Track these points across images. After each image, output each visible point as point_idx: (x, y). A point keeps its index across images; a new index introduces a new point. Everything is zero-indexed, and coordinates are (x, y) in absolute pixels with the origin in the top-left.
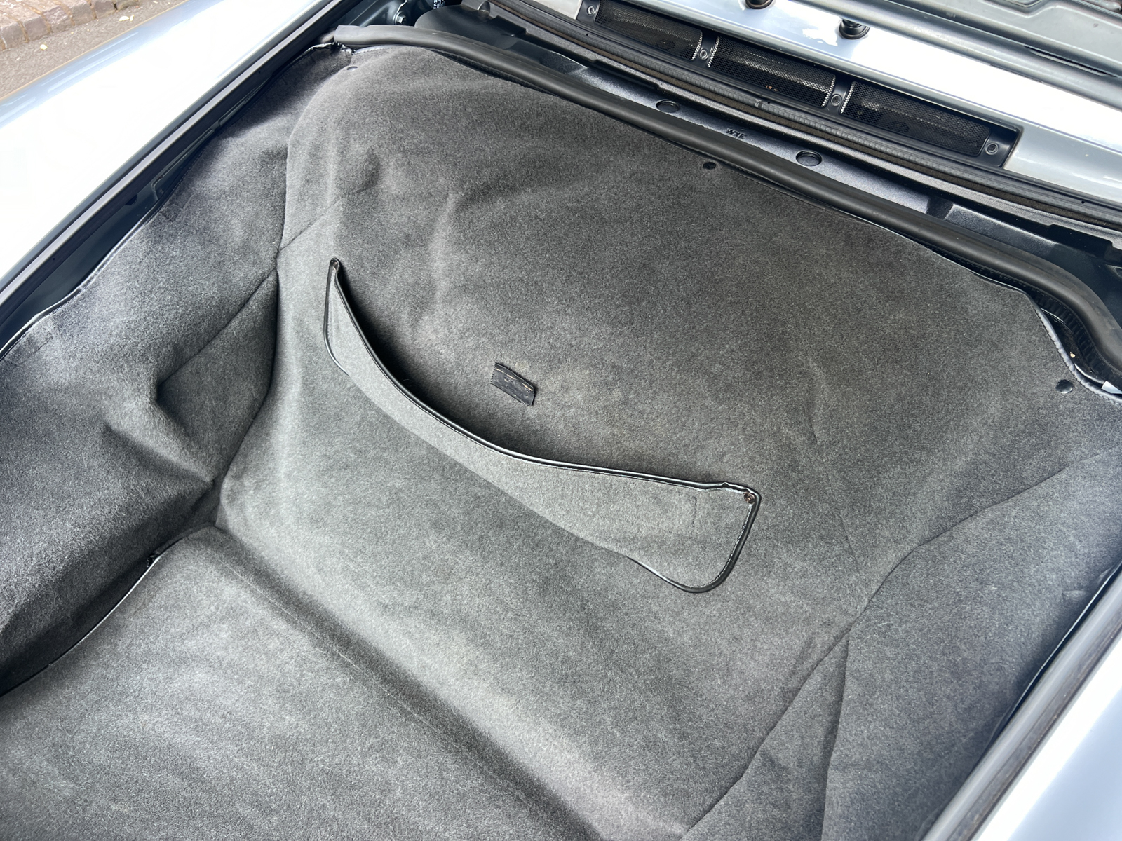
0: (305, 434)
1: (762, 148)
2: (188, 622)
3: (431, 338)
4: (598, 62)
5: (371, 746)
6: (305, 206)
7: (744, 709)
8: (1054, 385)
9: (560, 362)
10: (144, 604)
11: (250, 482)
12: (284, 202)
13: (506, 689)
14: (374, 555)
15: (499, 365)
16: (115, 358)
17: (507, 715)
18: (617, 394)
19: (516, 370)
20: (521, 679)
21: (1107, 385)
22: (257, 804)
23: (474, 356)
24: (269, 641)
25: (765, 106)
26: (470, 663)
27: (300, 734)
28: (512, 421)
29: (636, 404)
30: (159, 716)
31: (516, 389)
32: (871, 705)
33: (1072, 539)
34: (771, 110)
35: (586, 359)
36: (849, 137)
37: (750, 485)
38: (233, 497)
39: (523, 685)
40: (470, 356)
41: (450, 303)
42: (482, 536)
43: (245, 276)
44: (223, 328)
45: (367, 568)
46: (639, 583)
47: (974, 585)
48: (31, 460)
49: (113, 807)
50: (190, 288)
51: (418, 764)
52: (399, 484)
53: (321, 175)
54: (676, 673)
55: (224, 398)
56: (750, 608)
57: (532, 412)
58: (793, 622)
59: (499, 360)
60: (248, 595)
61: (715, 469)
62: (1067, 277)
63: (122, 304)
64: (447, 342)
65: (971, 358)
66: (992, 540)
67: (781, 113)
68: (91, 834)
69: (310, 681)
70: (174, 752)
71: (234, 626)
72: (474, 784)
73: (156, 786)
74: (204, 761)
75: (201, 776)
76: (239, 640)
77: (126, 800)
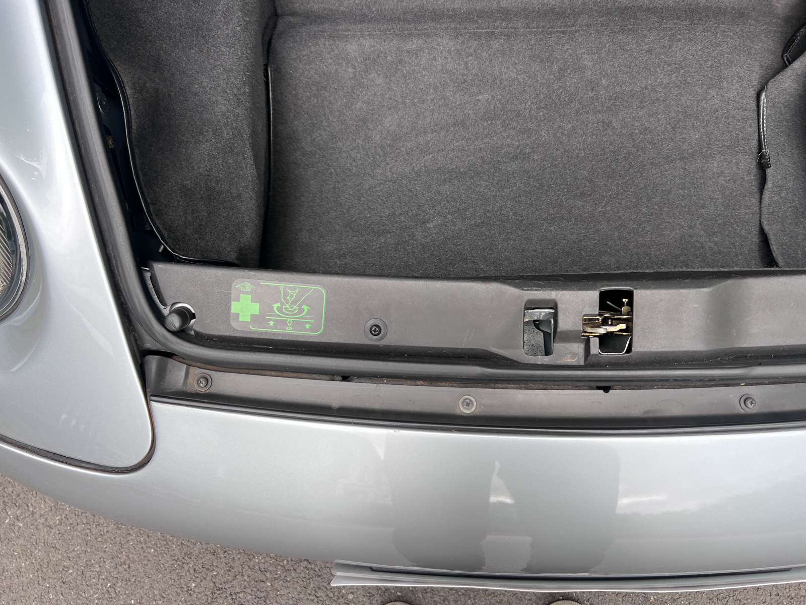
2: (341, 93)
5: (560, 70)
10: (295, 105)
27: (500, 100)
68: (438, 246)
69: (476, 62)
70: (426, 174)
71: (380, 69)
72: (652, 38)
73: (440, 198)
74: (451, 163)
75: (460, 172)
76: (394, 75)
77: (431, 216)
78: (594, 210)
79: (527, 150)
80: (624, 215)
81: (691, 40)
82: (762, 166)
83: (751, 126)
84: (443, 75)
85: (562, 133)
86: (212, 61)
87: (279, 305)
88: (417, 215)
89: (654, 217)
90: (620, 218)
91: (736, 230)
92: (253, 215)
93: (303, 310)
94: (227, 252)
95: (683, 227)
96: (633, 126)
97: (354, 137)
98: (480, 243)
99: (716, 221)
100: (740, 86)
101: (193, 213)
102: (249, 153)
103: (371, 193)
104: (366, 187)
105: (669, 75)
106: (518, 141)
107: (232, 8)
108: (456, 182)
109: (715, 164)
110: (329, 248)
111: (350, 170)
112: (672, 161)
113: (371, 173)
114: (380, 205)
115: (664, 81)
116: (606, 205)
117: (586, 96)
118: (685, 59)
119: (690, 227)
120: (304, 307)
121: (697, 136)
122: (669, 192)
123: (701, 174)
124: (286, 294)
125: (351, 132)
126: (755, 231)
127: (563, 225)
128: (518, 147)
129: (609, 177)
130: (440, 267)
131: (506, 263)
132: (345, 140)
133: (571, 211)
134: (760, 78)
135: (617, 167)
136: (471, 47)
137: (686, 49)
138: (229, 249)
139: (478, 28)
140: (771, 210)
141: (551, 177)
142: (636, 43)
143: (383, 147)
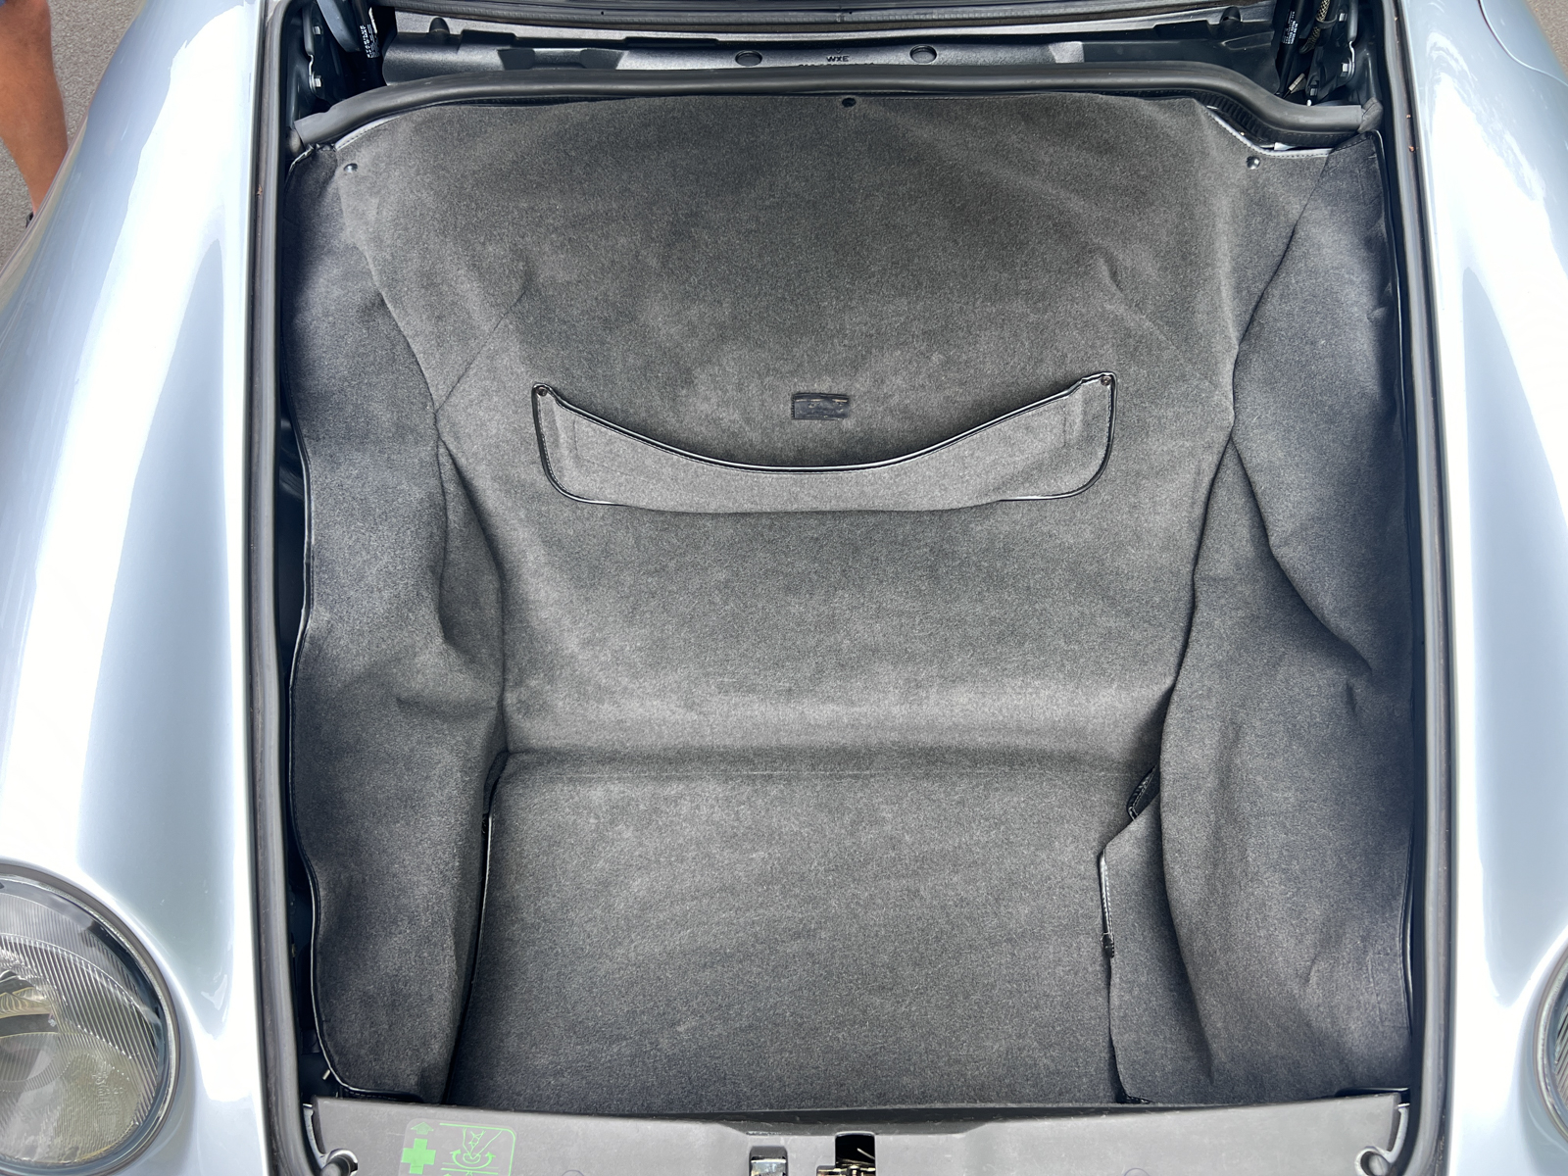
0: (584, 591)
1: (875, 62)
2: (579, 850)
3: (702, 409)
4: (629, 40)
5: (853, 823)
6: (451, 346)
7: (1165, 559)
8: (1246, 165)
9: (864, 358)
10: (518, 865)
11: (536, 679)
12: (414, 355)
13: (958, 679)
14: (743, 655)
15: (797, 396)
16: (399, 614)
17: (970, 699)
18: (936, 358)
19: (817, 391)
20: (963, 662)
21: (1278, 146)
22: (797, 935)
23: (763, 401)
24: (678, 808)
25: (847, 17)
26: (908, 681)
27: (779, 859)
28: (828, 446)
29: (959, 357)
30: (632, 941)
31: (825, 409)
32: (1283, 482)
33: (1347, 276)
34: (855, 19)
35: (893, 341)
36: (947, 16)
37: (1102, 370)
38: (526, 708)
39: (970, 665)
40: (756, 404)
41: (709, 361)
42: (844, 571)
43: (421, 461)
44: (447, 527)
45: (745, 671)
46: (1023, 517)
47: (1307, 348)
48: (362, 776)
49: (681, 1029)
50: (400, 500)
51: (904, 806)
52: (722, 576)
53: (454, 303)
54: (1092, 569)
55: (476, 604)
56: (1138, 474)
57: (848, 424)
58: (1180, 462)
59: (793, 390)
60: (619, 785)
61: (1060, 374)
62: (1211, 69)
63: (364, 553)
64: (724, 403)
65: (1197, 171)
66: (1294, 309)
67: (867, 19)
68: (688, 1059)
69: (749, 812)
70: (680, 955)
71: (630, 820)
72: (963, 787)
73: (696, 989)
74: (714, 942)
75: (725, 953)
76: (646, 828)
77: (684, 1016)
78: (895, 1010)
79: (813, 926)
80: (933, 1019)
81: (1011, 790)
82: (1108, 953)
83: (1092, 901)
84: (708, 828)
85: (858, 903)
86: (418, 835)
87: (459, 1152)
88: (664, 1014)
89: (972, 1021)
90: (928, 1023)
91: (1078, 1040)
92: (445, 1023)
93: (487, 1159)
94: (405, 1076)
95: (1010, 1036)
96: (945, 895)
97: (591, 905)
98: (745, 1056)
99: (1053, 1027)
100: (1076, 848)
101: (371, 1027)
102: (450, 942)
103: (606, 981)
104: (602, 973)
105: (988, 832)
106: (802, 913)
107: (451, 770)
108: (719, 968)
109: (1051, 949)
110: (543, 1061)
111: (582, 949)
112: (996, 944)
113: (610, 954)
114: (618, 999)
115: (981, 838)
116: (910, 1003)
117: (885, 856)
118: (1005, 812)
119: (1019, 1036)
120: (488, 1155)
121: (1026, 912)
122: (993, 987)
123: (1034, 962)
124: (469, 1138)
125: (587, 899)
126: (1104, 1043)
127: (855, 1032)
128: (801, 920)
129: (916, 964)
130: (689, 1091)
131: (777, 1085)
132: (579, 909)
133: (865, 1011)
134: (1100, 837)
135: (927, 950)
136: (743, 793)
137: (1006, 800)
138: (408, 1072)
139: (752, 770)
140: (1122, 1014)
141: (842, 963)
142: (944, 792)
143: (627, 919)
